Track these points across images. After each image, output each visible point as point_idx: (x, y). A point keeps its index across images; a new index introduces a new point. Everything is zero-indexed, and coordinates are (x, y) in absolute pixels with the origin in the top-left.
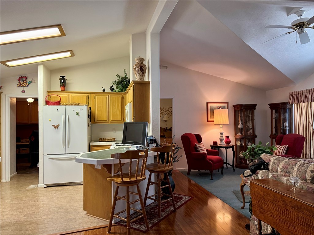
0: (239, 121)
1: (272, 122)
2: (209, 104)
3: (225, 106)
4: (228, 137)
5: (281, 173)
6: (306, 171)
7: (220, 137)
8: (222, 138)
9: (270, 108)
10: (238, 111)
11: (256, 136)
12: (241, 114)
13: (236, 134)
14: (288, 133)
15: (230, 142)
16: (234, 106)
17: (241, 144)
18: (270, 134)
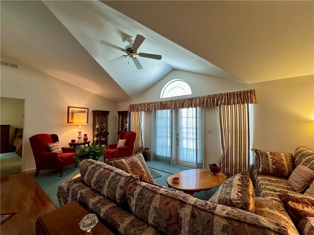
0: (96, 123)
1: (119, 124)
2: (70, 108)
3: (85, 111)
4: (86, 135)
5: (93, 187)
6: (116, 187)
7: (78, 136)
8: (80, 136)
9: (118, 114)
10: (96, 115)
11: (108, 133)
12: (98, 117)
13: (94, 132)
14: (128, 131)
15: (87, 139)
16: (93, 111)
17: (97, 140)
18: (118, 131)
